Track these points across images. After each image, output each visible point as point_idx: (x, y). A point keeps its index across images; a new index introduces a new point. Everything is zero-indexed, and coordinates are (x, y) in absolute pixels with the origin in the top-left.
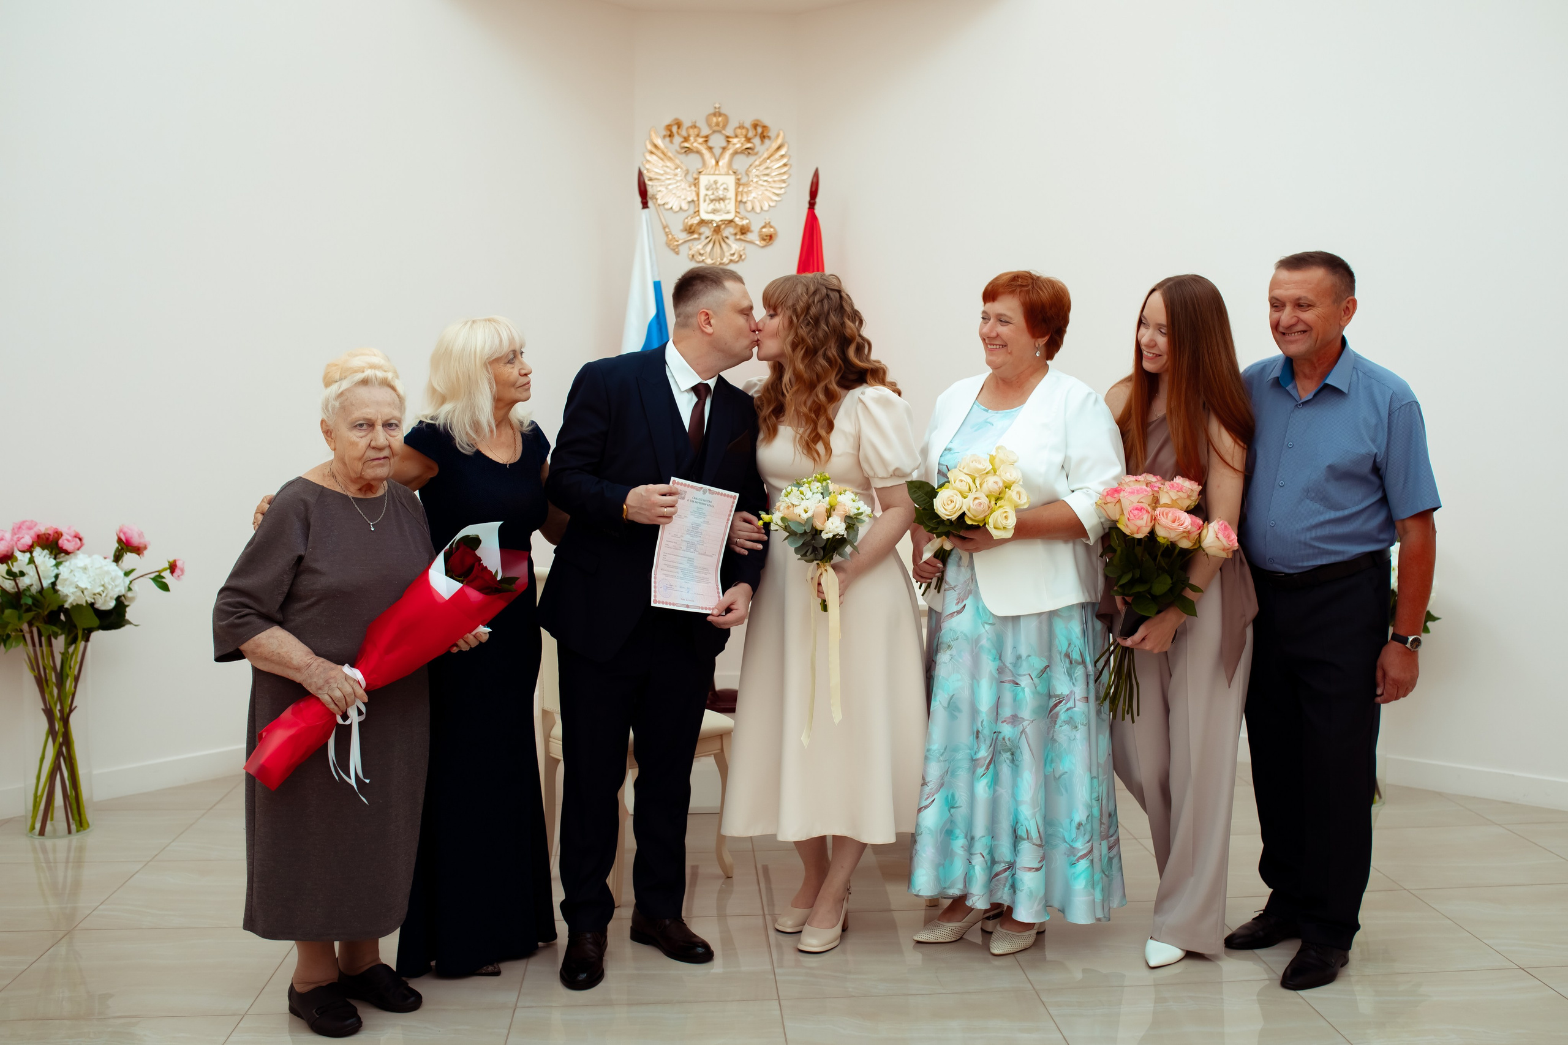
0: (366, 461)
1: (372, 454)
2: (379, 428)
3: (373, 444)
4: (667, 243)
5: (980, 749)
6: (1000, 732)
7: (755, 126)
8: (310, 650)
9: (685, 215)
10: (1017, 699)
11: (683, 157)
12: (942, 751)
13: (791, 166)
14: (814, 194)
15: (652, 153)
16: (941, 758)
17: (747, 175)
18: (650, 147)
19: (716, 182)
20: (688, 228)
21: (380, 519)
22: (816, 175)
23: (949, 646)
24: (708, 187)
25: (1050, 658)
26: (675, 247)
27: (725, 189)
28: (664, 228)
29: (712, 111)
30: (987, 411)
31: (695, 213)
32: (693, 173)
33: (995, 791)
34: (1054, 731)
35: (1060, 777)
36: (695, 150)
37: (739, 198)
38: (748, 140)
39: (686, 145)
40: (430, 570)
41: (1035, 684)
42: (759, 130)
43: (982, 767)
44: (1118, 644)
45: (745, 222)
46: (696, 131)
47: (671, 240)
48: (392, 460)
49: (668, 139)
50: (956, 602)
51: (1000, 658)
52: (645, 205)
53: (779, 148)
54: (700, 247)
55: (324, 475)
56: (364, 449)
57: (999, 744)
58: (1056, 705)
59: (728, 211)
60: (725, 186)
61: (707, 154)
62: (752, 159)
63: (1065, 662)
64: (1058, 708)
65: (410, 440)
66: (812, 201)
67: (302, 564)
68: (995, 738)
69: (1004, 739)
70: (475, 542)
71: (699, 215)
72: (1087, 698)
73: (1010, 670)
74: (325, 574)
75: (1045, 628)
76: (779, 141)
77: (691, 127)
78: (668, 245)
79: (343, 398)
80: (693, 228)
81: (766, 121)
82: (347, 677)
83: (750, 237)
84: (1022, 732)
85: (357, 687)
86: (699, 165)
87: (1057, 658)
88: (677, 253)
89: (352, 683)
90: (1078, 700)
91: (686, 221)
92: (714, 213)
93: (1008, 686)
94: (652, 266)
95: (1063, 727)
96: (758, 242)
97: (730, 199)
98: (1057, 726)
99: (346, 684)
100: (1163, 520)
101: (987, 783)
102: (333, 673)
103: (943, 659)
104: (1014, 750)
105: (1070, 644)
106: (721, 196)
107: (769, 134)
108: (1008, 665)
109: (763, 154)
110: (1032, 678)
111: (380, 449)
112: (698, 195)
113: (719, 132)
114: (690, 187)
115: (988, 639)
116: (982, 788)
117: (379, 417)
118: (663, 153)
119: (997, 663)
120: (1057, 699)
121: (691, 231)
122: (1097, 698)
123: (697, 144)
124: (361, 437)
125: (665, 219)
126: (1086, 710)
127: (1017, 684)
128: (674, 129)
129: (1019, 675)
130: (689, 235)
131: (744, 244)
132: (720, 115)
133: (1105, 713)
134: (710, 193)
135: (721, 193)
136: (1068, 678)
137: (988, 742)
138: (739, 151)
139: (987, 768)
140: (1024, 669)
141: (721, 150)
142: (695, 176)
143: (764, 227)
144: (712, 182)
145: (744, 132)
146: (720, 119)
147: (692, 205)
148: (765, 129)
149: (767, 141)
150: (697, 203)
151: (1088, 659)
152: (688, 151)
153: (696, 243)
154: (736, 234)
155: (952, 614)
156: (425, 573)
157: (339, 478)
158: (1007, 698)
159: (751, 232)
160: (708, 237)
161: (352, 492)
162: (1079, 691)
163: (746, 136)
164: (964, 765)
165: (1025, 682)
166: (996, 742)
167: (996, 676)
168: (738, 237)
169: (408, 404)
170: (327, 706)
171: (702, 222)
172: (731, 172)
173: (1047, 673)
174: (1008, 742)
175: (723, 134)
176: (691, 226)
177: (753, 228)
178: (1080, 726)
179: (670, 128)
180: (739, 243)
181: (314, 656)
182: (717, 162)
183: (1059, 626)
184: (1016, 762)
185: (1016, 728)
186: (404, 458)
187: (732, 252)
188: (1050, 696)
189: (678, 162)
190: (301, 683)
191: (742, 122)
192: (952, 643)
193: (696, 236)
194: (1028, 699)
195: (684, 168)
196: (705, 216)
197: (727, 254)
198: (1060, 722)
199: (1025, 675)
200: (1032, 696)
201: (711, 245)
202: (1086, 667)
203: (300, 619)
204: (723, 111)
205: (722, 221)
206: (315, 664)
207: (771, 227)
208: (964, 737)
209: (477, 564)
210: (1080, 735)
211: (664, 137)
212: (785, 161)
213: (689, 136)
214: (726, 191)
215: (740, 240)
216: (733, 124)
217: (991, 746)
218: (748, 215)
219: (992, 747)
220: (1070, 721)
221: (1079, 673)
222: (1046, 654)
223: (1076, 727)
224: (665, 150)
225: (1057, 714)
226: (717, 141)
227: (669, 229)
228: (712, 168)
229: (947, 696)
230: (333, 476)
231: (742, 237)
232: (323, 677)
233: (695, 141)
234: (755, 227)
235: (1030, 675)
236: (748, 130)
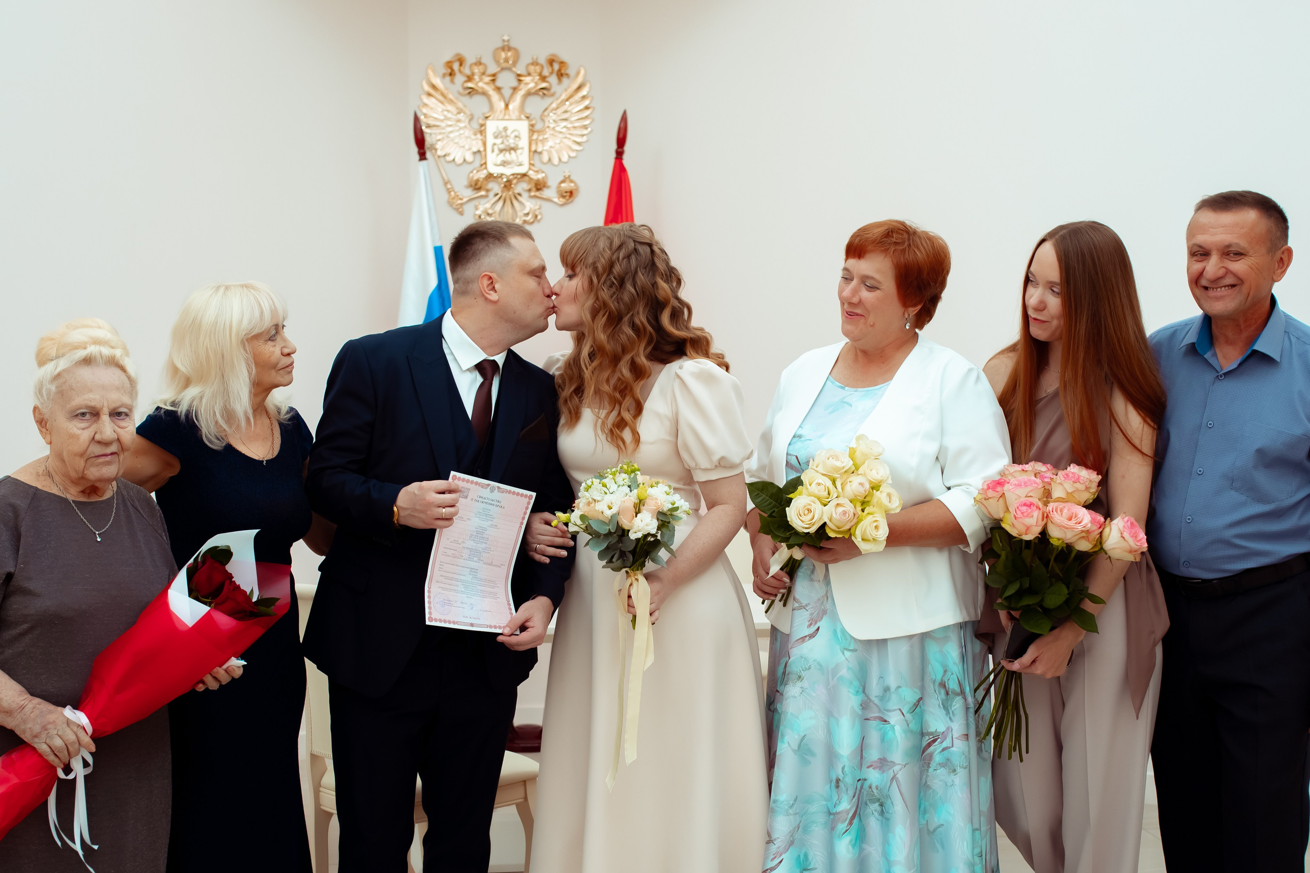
0: (89, 459)
1: (97, 450)
2: (105, 418)
3: (98, 437)
4: (449, 202)
5: (842, 801)
6: (865, 780)
7: (551, 62)
8: (23, 689)
9: (470, 168)
10: (886, 740)
11: (466, 99)
12: (791, 802)
13: (594, 108)
14: (621, 141)
15: (429, 95)
16: (790, 811)
17: (543, 120)
18: (427, 88)
19: (505, 129)
20: (473, 184)
21: (107, 527)
22: (624, 119)
23: (800, 677)
24: (496, 135)
25: (922, 688)
26: (459, 207)
27: (516, 137)
28: (446, 184)
29: (500, 44)
30: (843, 388)
31: (482, 165)
32: (479, 118)
33: (861, 850)
34: (927, 776)
35: (935, 830)
36: (480, 90)
37: (533, 148)
38: (543, 79)
39: (470, 85)
40: (169, 591)
41: (906, 721)
42: (556, 67)
43: (844, 822)
44: (1003, 667)
45: (540, 176)
46: (481, 68)
47: (453, 198)
48: (122, 457)
49: (448, 78)
50: (807, 623)
51: (864, 692)
52: (422, 156)
53: (579, 88)
54: (488, 205)
55: (38, 474)
56: (87, 443)
57: (865, 793)
58: (929, 745)
59: (520, 163)
60: (516, 133)
61: (495, 96)
62: (547, 101)
63: (940, 693)
64: (931, 749)
65: (142, 430)
66: (620, 150)
67: (12, 583)
68: (859, 787)
69: (870, 787)
70: (225, 554)
71: (486, 168)
72: (967, 735)
73: (875, 704)
74: (40, 596)
75: (917, 653)
76: (580, 80)
77: (476, 64)
78: (450, 203)
79: (61, 381)
80: (479, 184)
81: (564, 57)
82: (68, 722)
83: (546, 193)
84: (892, 779)
85: (82, 734)
86: (485, 109)
87: (930, 688)
88: (461, 214)
89: (75, 729)
90: (956, 738)
91: (471, 175)
92: (504, 166)
93: (874, 724)
94: (432, 228)
95: (938, 771)
96: (556, 200)
97: (522, 148)
98: (931, 770)
99: (68, 731)
100: (1057, 517)
101: (850, 842)
102: (52, 717)
103: (792, 693)
104: (883, 800)
105: (945, 671)
106: (512, 146)
107: (568, 72)
108: (873, 698)
109: (561, 96)
110: (903, 714)
111: (107, 444)
112: (485, 144)
113: (509, 69)
114: (475, 134)
115: (849, 669)
116: (844, 847)
117: (106, 404)
118: (443, 95)
119: (861, 697)
120: (931, 737)
121: (477, 187)
122: (978, 734)
123: (482, 84)
124: (83, 429)
125: (446, 173)
126: (966, 749)
127: (885, 721)
128: (456, 66)
129: (888, 711)
130: (475, 191)
131: (539, 202)
132: (510, 49)
133: (986, 751)
134: (499, 141)
135: (511, 142)
136: (944, 712)
137: (851, 793)
138: (533, 91)
139: (851, 823)
140: (893, 703)
141: (511, 91)
142: (481, 121)
143: (563, 182)
144: (501, 128)
145: (538, 69)
146: (509, 54)
147: (478, 156)
148: (562, 65)
149: (565, 80)
150: (483, 153)
151: (967, 690)
152: (472, 92)
153: (483, 201)
154: (530, 190)
155: (803, 639)
156: (165, 593)
157: (56, 478)
158: (874, 738)
159: (548, 187)
160: (497, 195)
161: (72, 494)
162: (958, 726)
163: (540, 75)
164: (821, 818)
165: (895, 719)
166: (860, 791)
167: (860, 712)
168: (533, 194)
169: (141, 387)
170: (45, 757)
171: (490, 176)
172: (523, 117)
173: (920, 707)
174: (875, 791)
175: (513, 72)
176: (478, 181)
177: (549, 183)
178: (959, 770)
179: (450, 64)
180: (534, 201)
181: (29, 696)
182: (507, 106)
183: (933, 650)
184: (887, 815)
185: (885, 774)
186: (137, 452)
187: (526, 212)
188: (922, 734)
189: (460, 105)
190: (13, 729)
191: (535, 57)
192: (803, 674)
193: (483, 193)
194: (899, 739)
195: (468, 113)
196: (495, 170)
197: (520, 214)
198: (935, 765)
199: (894, 710)
200: (903, 735)
201: (500, 204)
202: (965, 699)
203: (10, 651)
204: (512, 44)
205: (513, 175)
206: (30, 706)
207: (572, 181)
208: (819, 785)
209: (227, 582)
210: (959, 780)
211: (444, 75)
212: (587, 102)
213: (473, 74)
214: (517, 139)
215: (535, 197)
216: (525, 60)
217: (854, 797)
218: (544, 168)
219: (856, 797)
220: (947, 764)
221: (958, 705)
222: (919, 684)
223: (955, 771)
224: (445, 92)
225: (931, 756)
226: (506, 80)
227: (451, 185)
228: (501, 112)
229: (797, 737)
230: (49, 475)
231: (537, 194)
232: (39, 722)
233: (481, 80)
234: (553, 182)
235: (900, 710)
236: (542, 67)
